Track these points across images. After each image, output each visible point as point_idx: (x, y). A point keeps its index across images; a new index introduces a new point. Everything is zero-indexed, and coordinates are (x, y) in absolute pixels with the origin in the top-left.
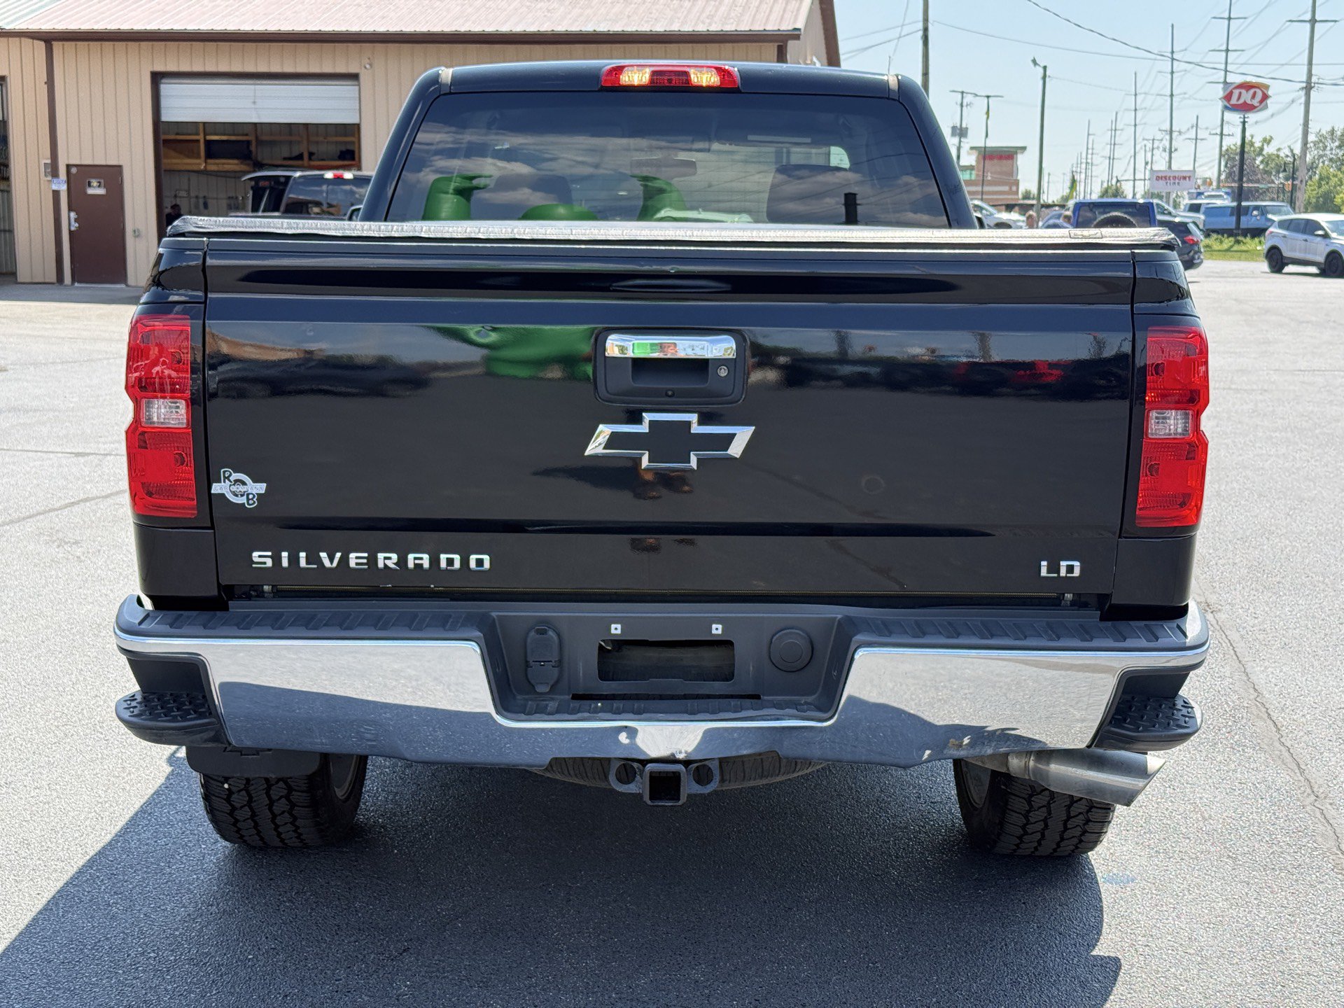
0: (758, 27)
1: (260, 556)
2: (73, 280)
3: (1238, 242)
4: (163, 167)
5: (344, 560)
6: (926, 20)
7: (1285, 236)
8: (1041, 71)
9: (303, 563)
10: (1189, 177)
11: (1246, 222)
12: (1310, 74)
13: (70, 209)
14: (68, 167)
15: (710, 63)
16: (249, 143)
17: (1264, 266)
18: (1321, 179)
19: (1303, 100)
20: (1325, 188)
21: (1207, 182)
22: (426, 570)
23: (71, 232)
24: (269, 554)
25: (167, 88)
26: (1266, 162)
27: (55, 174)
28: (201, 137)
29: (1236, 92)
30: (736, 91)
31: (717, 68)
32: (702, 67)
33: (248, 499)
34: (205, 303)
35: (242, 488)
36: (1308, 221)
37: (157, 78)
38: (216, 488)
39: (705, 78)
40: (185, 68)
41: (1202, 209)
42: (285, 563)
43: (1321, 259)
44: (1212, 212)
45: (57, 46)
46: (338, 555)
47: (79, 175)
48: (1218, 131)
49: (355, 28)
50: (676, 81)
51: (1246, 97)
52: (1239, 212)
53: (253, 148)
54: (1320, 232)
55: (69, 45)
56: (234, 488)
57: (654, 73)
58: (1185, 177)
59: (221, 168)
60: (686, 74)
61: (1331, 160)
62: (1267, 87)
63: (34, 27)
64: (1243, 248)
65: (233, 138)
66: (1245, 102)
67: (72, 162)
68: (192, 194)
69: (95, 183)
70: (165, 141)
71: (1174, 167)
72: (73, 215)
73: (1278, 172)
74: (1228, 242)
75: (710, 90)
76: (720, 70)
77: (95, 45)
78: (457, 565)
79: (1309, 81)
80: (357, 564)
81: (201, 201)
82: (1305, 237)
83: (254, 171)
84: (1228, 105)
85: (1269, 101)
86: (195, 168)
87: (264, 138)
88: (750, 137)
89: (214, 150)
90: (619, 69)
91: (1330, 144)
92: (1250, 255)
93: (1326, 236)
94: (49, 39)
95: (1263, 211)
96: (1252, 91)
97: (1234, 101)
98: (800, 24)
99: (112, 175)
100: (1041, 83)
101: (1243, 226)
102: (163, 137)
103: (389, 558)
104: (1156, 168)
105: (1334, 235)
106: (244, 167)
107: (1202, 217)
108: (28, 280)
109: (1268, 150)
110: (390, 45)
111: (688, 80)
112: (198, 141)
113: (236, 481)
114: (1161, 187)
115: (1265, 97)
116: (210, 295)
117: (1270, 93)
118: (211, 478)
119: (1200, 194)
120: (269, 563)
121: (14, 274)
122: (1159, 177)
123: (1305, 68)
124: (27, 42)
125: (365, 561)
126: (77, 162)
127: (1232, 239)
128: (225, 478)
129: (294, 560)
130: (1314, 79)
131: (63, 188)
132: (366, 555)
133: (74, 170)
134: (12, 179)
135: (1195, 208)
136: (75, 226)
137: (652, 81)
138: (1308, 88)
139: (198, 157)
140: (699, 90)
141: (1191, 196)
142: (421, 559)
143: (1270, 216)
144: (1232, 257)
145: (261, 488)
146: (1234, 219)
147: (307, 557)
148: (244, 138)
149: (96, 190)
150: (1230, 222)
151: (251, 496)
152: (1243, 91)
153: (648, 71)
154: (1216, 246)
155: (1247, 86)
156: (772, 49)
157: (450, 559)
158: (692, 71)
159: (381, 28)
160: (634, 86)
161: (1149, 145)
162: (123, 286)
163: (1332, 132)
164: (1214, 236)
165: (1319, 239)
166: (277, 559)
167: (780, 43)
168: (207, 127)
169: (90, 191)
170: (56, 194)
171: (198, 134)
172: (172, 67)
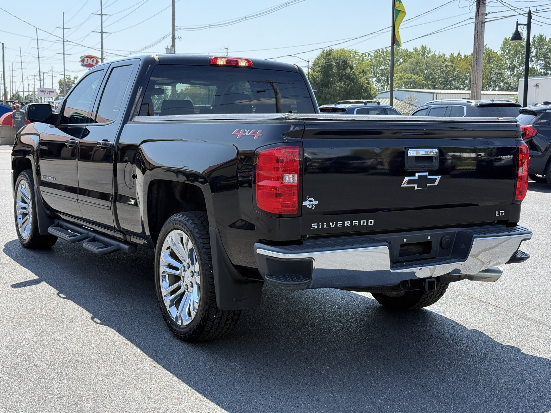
1: (314, 225)
5: (336, 224)
8: (2, 45)
9: (325, 226)
10: (54, 91)
22: (357, 226)
24: (316, 224)
29: (86, 59)
30: (252, 68)
33: (313, 206)
34: (302, 142)
35: (311, 203)
38: (304, 203)
42: (320, 227)
46: (335, 223)
51: (90, 61)
56: (309, 203)
58: (52, 91)
60: (237, 61)
62: (98, 58)
66: (90, 63)
78: (365, 224)
80: (340, 225)
84: (83, 64)
96: (92, 59)
97: (85, 63)
103: (348, 223)
113: (310, 200)
115: (98, 61)
116: (303, 139)
118: (303, 200)
120: (316, 227)
122: (41, 91)
125: (342, 224)
128: (307, 199)
129: (323, 225)
132: (342, 222)
142: (356, 222)
145: (316, 202)
147: (326, 224)
151: (314, 205)
152: (89, 59)
155: (90, 57)
157: (364, 222)
166: (318, 226)
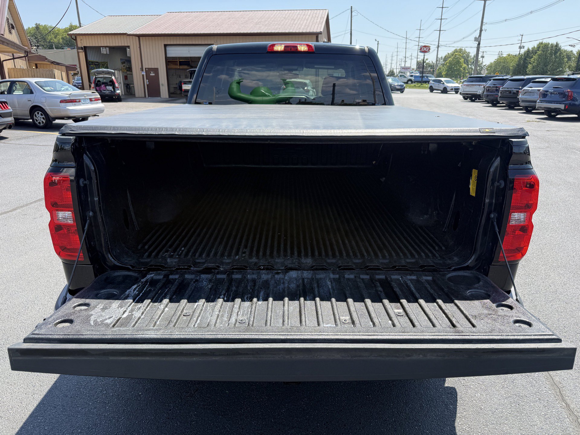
0: (311, 31)
2: (149, 96)
3: (422, 84)
4: (168, 68)
6: (351, 29)
7: (434, 84)
8: (377, 42)
11: (424, 79)
12: (439, 44)
13: (147, 79)
14: (146, 68)
15: (304, 43)
16: (189, 61)
17: (429, 90)
18: (439, 69)
19: (437, 50)
20: (440, 71)
21: (413, 69)
23: (147, 85)
25: (168, 48)
26: (426, 64)
27: (142, 70)
28: (178, 60)
29: (423, 48)
30: (313, 53)
31: (306, 45)
32: (302, 44)
36: (439, 80)
37: (165, 46)
39: (303, 48)
40: (172, 43)
41: (413, 76)
43: (442, 89)
44: (415, 77)
45: (141, 38)
47: (148, 71)
48: (416, 57)
49: (212, 32)
50: (293, 49)
51: (425, 49)
52: (422, 77)
53: (190, 62)
54: (442, 83)
55: (144, 38)
57: (285, 47)
58: (409, 68)
59: (183, 68)
60: (297, 47)
61: (441, 64)
62: (430, 47)
63: (135, 33)
64: (423, 86)
65: (185, 60)
67: (146, 67)
68: (177, 74)
69: (152, 72)
70: (168, 62)
71: (406, 66)
72: (147, 80)
73: (429, 67)
74: (419, 84)
75: (304, 52)
76: (308, 45)
77: (150, 38)
79: (438, 46)
81: (179, 76)
82: (438, 84)
83: (191, 69)
85: (430, 50)
86: (177, 68)
87: (193, 60)
88: (316, 66)
89: (181, 63)
90: (273, 45)
91: (441, 61)
92: (425, 88)
93: (443, 84)
94: (139, 36)
95: (427, 77)
97: (422, 50)
98: (322, 30)
99: (156, 70)
100: (377, 45)
101: (423, 80)
102: (167, 60)
104: (402, 66)
105: (445, 83)
106: (188, 68)
107: (413, 78)
108: (138, 96)
109: (427, 62)
110: (221, 37)
111: (297, 49)
112: (177, 61)
114: (403, 71)
115: (429, 49)
117: (430, 48)
119: (412, 72)
121: (135, 95)
122: (403, 68)
123: (438, 42)
124: (134, 37)
126: (148, 67)
127: (420, 84)
130: (439, 45)
131: (145, 74)
133: (147, 69)
134: (133, 71)
135: (412, 76)
136: (148, 83)
137: (284, 49)
138: (438, 47)
139: (177, 65)
140: (301, 52)
141: (410, 73)
143: (429, 78)
144: (420, 88)
146: (421, 79)
148: (188, 60)
149: (152, 74)
150: (420, 79)
153: (283, 46)
154: (417, 86)
155: (425, 46)
156: (315, 37)
158: (298, 46)
159: (219, 32)
160: (278, 51)
161: (400, 60)
162: (160, 98)
163: (442, 57)
164: (416, 83)
165: (442, 84)
167: (316, 35)
168: (180, 58)
169: (151, 75)
170: (143, 75)
171: (177, 59)
172: (169, 43)
